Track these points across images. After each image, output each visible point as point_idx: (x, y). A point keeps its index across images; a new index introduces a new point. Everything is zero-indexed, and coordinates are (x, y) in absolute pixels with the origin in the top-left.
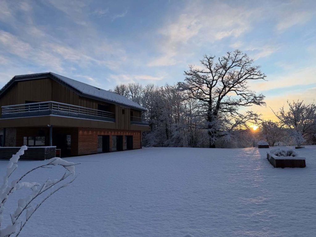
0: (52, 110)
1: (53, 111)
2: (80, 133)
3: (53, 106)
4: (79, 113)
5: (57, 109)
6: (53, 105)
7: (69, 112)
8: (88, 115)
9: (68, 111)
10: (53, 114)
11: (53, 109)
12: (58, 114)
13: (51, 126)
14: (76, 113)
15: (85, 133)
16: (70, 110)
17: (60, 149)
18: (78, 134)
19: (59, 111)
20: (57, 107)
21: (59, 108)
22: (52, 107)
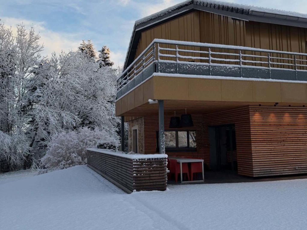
0: (160, 61)
1: (161, 63)
2: (256, 118)
3: (162, 52)
4: (243, 66)
5: (175, 59)
6: (159, 48)
7: (211, 64)
8: (271, 68)
9: (207, 61)
10: (161, 72)
11: (162, 58)
12: (176, 72)
13: (157, 102)
14: (231, 66)
15: (272, 118)
16: (211, 58)
17: (202, 161)
18: (247, 121)
19: (179, 62)
20: (174, 53)
21: (178, 55)
22: (160, 54)
